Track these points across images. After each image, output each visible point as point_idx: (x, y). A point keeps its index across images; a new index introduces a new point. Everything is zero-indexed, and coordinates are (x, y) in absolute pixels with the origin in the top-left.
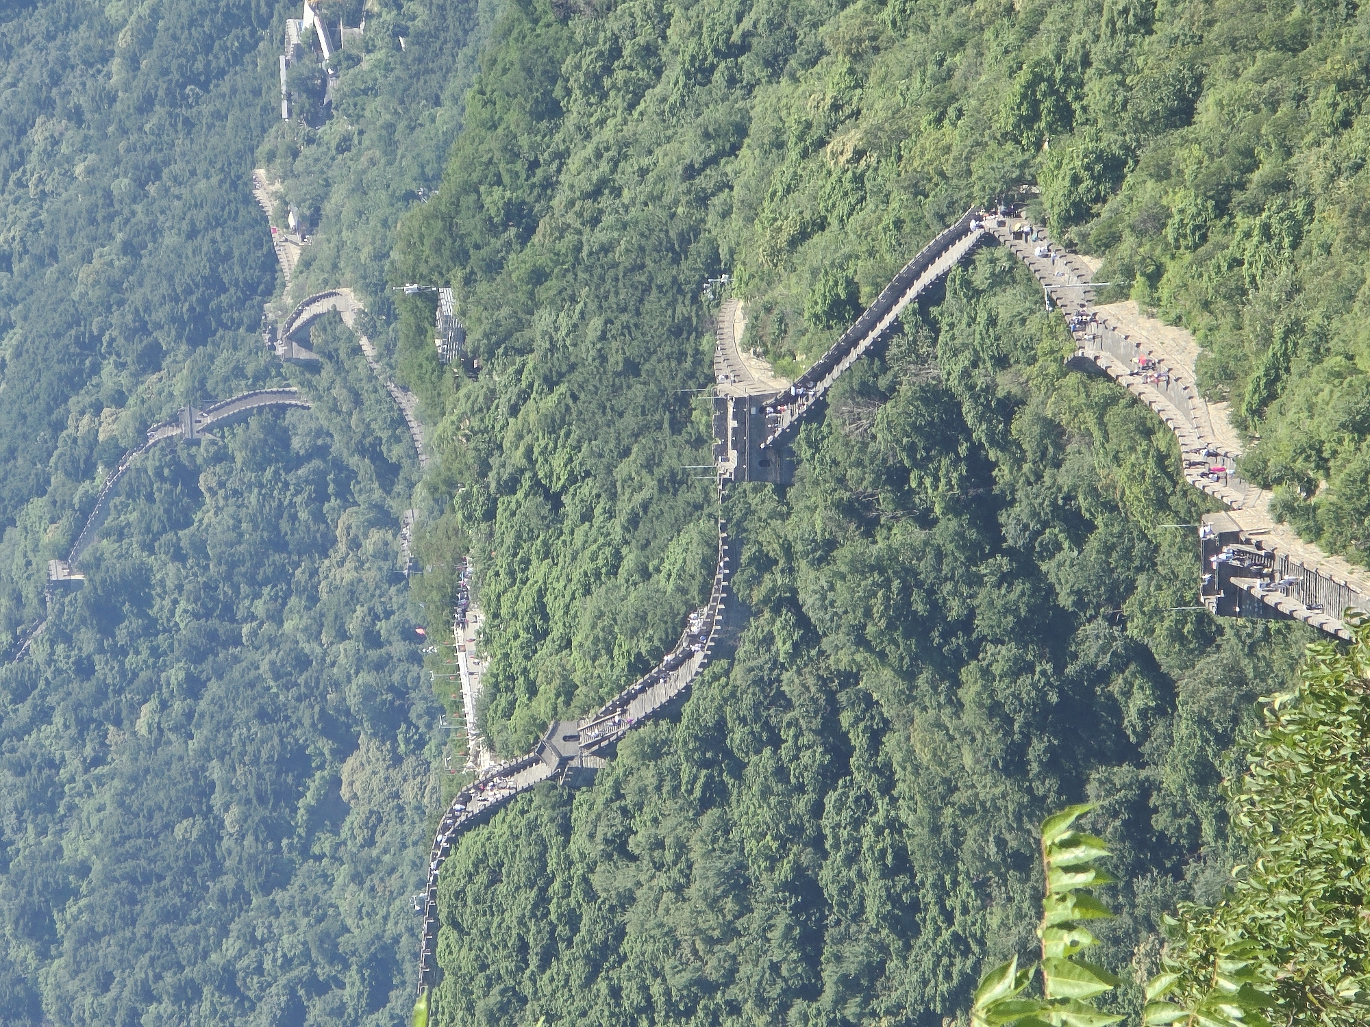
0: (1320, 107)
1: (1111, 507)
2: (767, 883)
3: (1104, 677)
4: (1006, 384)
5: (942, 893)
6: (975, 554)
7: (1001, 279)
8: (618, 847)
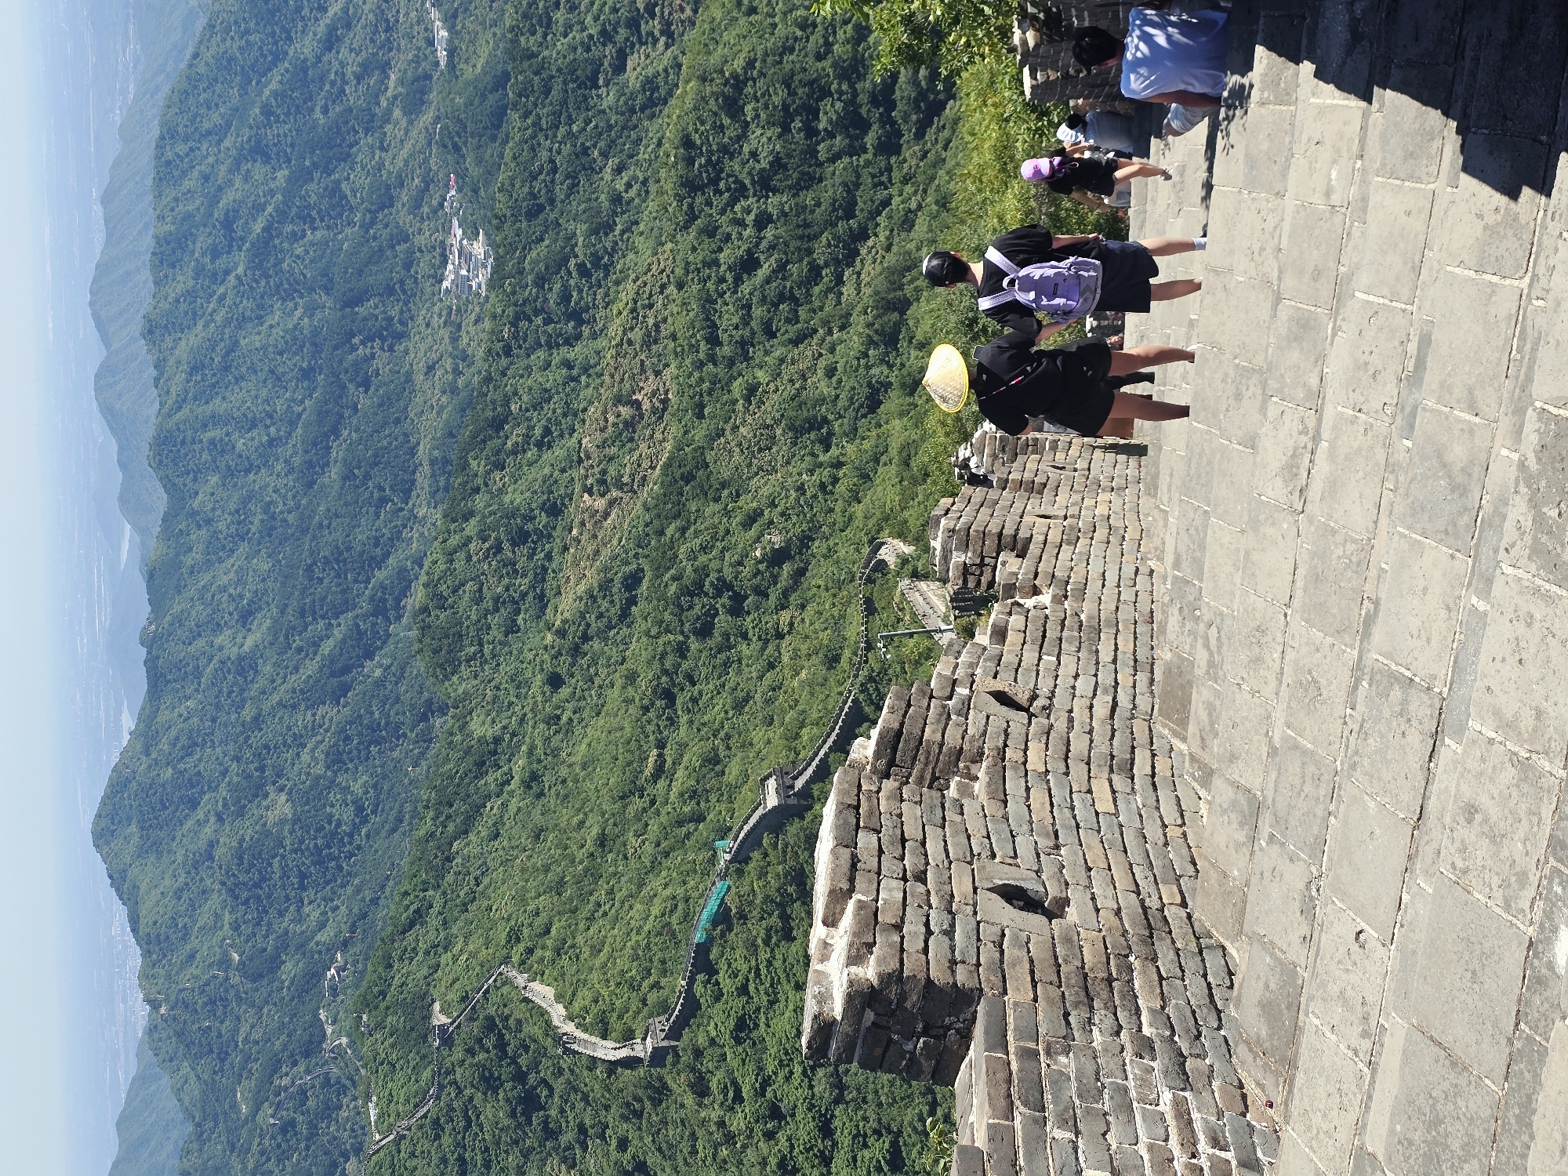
0: (581, 926)
1: (535, 1041)
2: (452, 1159)
3: (535, 1088)
4: (507, 1011)
5: (497, 1156)
6: (501, 1059)
7: (504, 984)
8: (413, 1155)
